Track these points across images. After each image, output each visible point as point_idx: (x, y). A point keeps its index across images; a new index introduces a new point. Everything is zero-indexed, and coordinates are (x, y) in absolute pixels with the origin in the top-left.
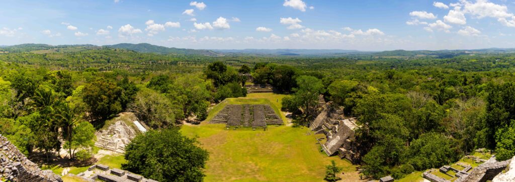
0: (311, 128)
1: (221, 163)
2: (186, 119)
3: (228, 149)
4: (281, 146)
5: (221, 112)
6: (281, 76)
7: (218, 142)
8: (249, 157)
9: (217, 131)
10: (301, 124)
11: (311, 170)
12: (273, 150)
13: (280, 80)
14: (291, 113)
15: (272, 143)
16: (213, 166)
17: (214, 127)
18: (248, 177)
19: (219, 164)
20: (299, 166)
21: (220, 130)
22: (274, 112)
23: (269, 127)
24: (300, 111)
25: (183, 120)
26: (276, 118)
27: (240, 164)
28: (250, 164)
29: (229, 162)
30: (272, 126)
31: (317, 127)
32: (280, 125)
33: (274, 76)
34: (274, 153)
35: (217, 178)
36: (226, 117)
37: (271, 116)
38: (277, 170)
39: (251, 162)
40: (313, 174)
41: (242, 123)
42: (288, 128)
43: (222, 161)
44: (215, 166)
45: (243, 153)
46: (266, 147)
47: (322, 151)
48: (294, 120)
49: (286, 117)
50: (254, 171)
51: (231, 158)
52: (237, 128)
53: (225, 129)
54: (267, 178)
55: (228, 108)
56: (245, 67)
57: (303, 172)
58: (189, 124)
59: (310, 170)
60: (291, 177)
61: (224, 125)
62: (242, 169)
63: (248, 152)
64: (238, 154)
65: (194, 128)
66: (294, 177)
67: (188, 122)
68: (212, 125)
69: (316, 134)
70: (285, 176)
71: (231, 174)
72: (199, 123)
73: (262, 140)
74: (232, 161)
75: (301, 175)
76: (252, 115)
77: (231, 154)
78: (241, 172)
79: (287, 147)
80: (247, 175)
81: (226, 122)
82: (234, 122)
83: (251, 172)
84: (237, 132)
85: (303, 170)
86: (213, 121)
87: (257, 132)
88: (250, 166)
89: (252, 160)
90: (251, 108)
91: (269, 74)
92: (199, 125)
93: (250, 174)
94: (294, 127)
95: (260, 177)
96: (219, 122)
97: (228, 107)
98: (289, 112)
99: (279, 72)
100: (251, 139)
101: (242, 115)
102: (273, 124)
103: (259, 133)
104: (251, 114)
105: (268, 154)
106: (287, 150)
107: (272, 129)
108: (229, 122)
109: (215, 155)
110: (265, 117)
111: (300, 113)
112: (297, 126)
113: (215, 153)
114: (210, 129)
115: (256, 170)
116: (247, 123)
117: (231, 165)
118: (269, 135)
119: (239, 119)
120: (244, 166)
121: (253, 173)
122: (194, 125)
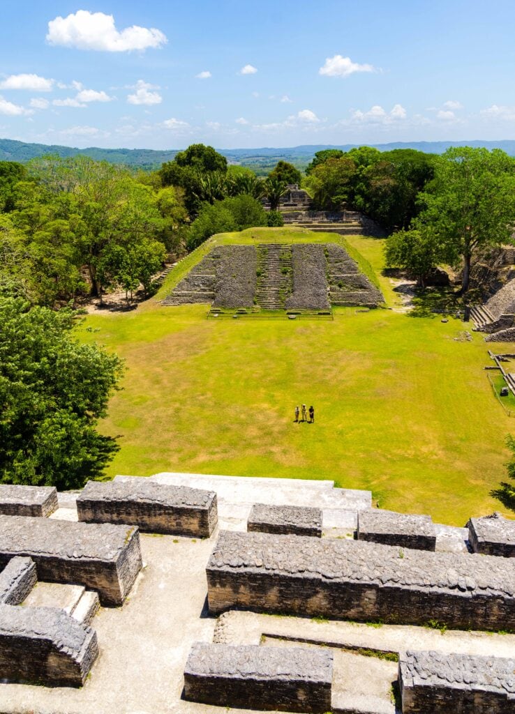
0: (473, 324)
1: (177, 411)
2: (96, 301)
3: (205, 367)
4: (368, 363)
5: (197, 269)
6: (392, 182)
7: (181, 353)
8: (262, 390)
9: (185, 322)
10: (439, 309)
11: (455, 449)
12: (340, 372)
13: (385, 194)
14: (415, 282)
15: (340, 353)
16: (150, 421)
17: (178, 314)
18: (249, 452)
19: (171, 411)
20: (416, 428)
21: (193, 321)
22: (355, 270)
23: (339, 311)
24: (445, 276)
25: (88, 302)
26: (362, 287)
27: (231, 412)
28: (262, 411)
29: (202, 406)
30: (348, 309)
31: (496, 319)
32: (373, 307)
33: (368, 185)
34: (341, 382)
35: (154, 457)
36: (210, 284)
37: (345, 280)
38: (341, 433)
39: (265, 405)
40: (459, 464)
41: (259, 299)
42: (398, 317)
43: (183, 403)
44: (158, 420)
45: (247, 380)
46: (319, 364)
47: (504, 394)
48: (418, 299)
49: (396, 290)
50: (270, 434)
51: (209, 395)
52: (242, 313)
53: (209, 316)
54: (306, 457)
55: (218, 257)
56: (286, 167)
57: (424, 449)
58: (105, 313)
59: (451, 448)
60: (383, 460)
61: (207, 307)
62: (235, 427)
63: (264, 376)
64: (232, 382)
65: (119, 320)
66: (393, 462)
67: (102, 306)
68: (171, 308)
69: (491, 340)
70: (364, 452)
71: (200, 442)
72: (134, 308)
73: (311, 344)
74: (211, 403)
75: (416, 459)
76: (288, 275)
77: (211, 381)
78: (229, 435)
79: (388, 366)
80: (249, 445)
81: (213, 298)
82: (235, 297)
83: (260, 438)
84: (243, 324)
85: (426, 443)
86: (175, 298)
87: (298, 324)
88: (261, 418)
89: (271, 399)
90: (286, 256)
91: (354, 180)
92: (134, 312)
93: (258, 441)
94: (414, 315)
95: (285, 452)
96: (192, 300)
97: (219, 253)
98: (407, 278)
99: (385, 172)
100: (280, 340)
101: (258, 275)
102: (352, 305)
103: (307, 328)
104: (285, 273)
105: (322, 382)
106: (385, 375)
107: (347, 319)
108: (219, 298)
109: (164, 388)
110: (325, 282)
111: (442, 280)
112: (424, 314)
113: (165, 381)
114: (164, 319)
115: (276, 429)
116: (272, 300)
117: (207, 413)
118: (334, 332)
119: (249, 286)
120: (243, 416)
121: (268, 439)
122: (118, 314)
